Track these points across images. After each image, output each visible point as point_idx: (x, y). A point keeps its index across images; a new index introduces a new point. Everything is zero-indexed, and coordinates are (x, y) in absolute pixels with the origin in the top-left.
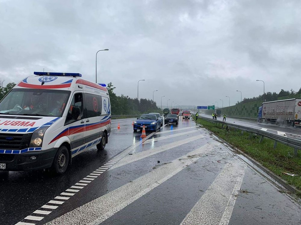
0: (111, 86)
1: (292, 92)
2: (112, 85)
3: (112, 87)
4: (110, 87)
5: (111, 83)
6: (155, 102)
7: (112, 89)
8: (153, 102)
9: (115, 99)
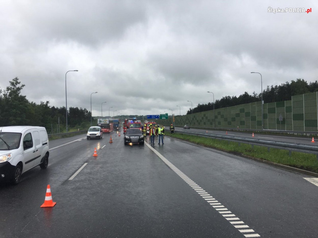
0: (17, 83)
1: (255, 95)
2: (18, 81)
3: (18, 86)
4: (14, 86)
5: (17, 79)
6: (90, 112)
7: (19, 89)
8: (87, 111)
9: (26, 107)
